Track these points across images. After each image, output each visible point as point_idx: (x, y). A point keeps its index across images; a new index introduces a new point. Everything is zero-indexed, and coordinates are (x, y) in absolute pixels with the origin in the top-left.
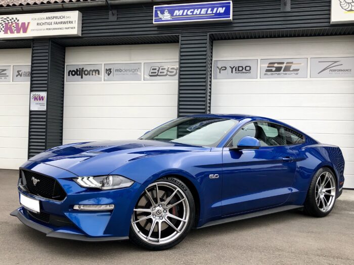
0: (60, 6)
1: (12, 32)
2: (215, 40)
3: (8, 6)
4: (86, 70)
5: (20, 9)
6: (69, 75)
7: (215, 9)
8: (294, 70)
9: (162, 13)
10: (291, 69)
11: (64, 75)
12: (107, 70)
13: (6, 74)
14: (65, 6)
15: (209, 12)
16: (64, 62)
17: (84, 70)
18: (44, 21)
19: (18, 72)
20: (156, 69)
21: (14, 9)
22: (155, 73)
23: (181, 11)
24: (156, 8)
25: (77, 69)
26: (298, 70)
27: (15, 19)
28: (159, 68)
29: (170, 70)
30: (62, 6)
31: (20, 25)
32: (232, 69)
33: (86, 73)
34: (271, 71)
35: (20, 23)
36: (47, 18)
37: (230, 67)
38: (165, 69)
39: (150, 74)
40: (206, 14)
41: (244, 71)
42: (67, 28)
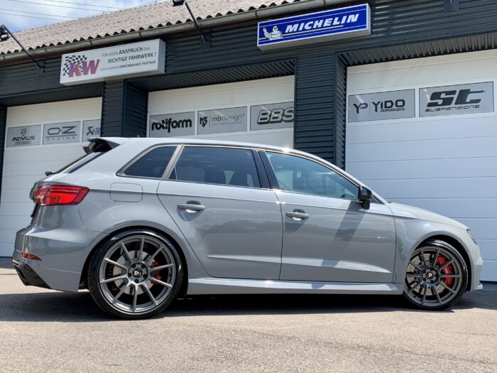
0: (138, 35)
1: (78, 74)
2: (349, 65)
3: (75, 41)
4: (175, 122)
5: (88, 43)
6: (153, 129)
7: (345, 18)
8: (472, 101)
9: (270, 30)
10: (468, 100)
11: (145, 130)
12: (201, 119)
13: (74, 132)
14: (143, 34)
15: (336, 22)
16: (146, 112)
17: (172, 121)
18: (116, 57)
19: (89, 128)
20: (267, 114)
21: (83, 44)
22: (265, 120)
23: (296, 26)
24: (261, 25)
25: (163, 121)
26: (478, 101)
27: (82, 57)
28: (272, 112)
29: (286, 113)
30: (140, 34)
31: (88, 64)
32: (376, 105)
33: (175, 124)
34: (436, 104)
35: (88, 61)
36: (120, 53)
37: (374, 103)
38: (279, 113)
39: (259, 121)
40: (332, 26)
41: (394, 107)
42: (144, 63)
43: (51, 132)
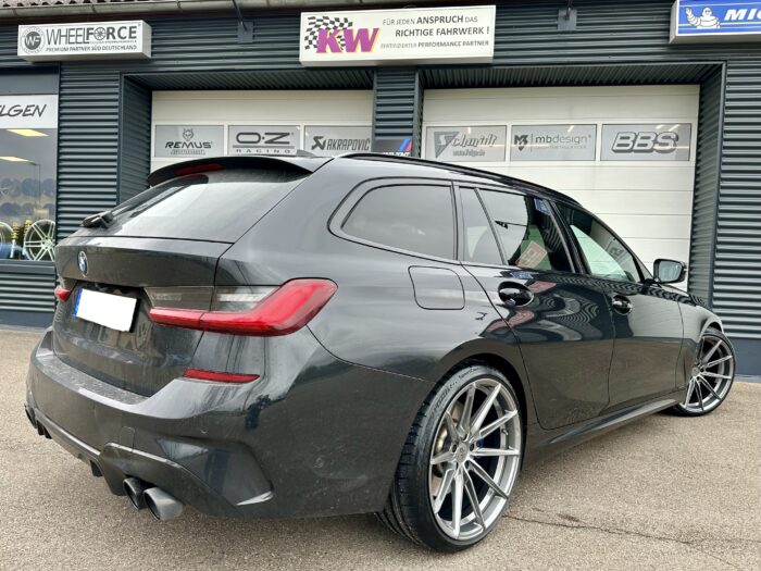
1: (335, 49)
9: (698, 14)
12: (517, 138)
13: (287, 143)
16: (421, 120)
18: (412, 27)
19: (316, 139)
20: (628, 138)
22: (626, 147)
23: (743, 12)
24: (682, 3)
27: (342, 21)
28: (636, 136)
29: (660, 140)
31: (355, 34)
35: (355, 29)
36: (420, 20)
38: (648, 138)
39: (615, 148)
42: (468, 44)
43: (242, 138)
